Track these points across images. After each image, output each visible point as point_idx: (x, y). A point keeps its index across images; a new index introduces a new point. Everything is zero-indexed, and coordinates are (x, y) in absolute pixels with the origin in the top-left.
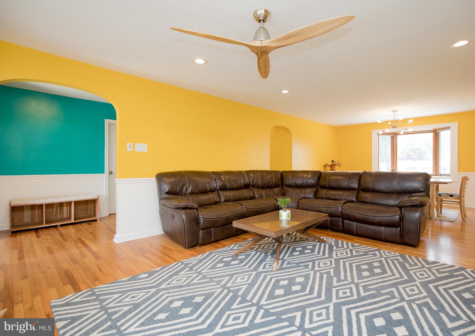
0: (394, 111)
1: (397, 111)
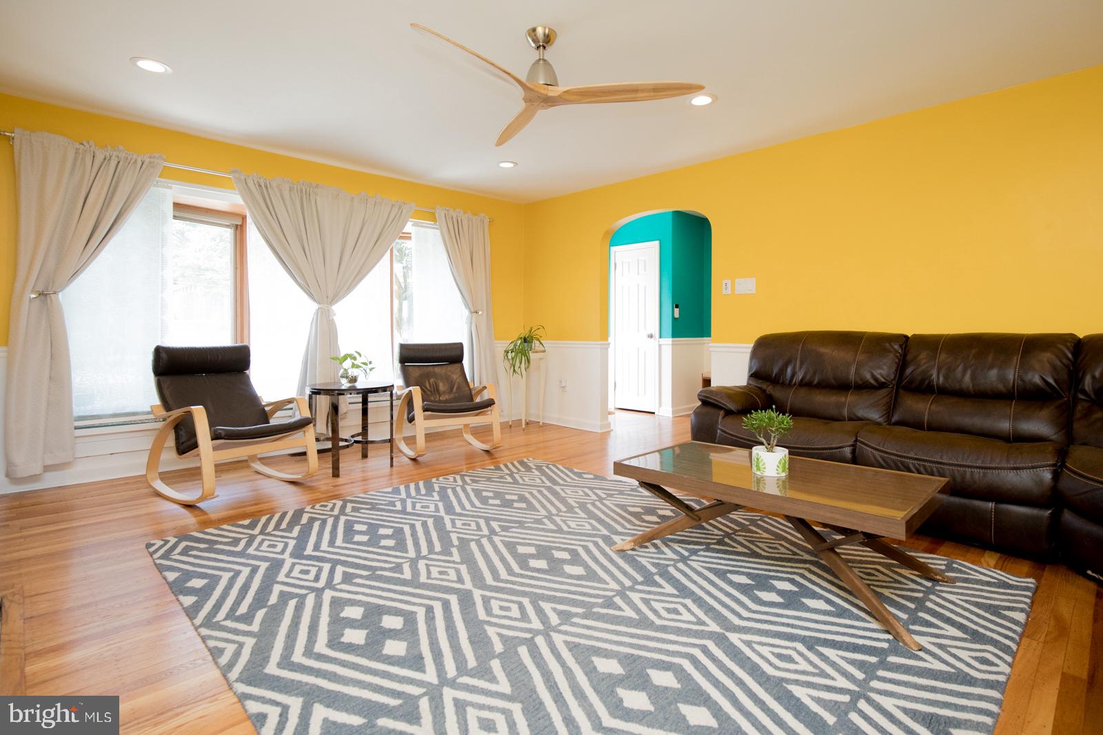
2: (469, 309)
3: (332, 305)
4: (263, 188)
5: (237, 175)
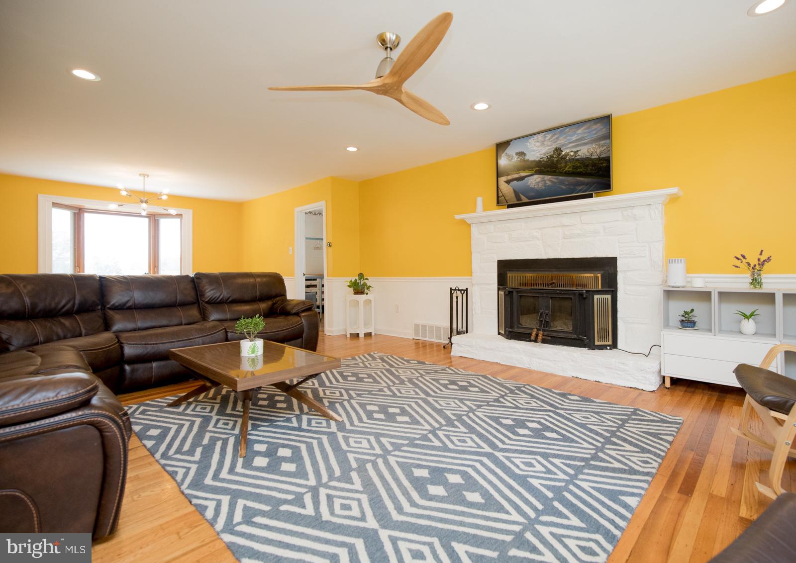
0: (145, 175)
1: (148, 176)
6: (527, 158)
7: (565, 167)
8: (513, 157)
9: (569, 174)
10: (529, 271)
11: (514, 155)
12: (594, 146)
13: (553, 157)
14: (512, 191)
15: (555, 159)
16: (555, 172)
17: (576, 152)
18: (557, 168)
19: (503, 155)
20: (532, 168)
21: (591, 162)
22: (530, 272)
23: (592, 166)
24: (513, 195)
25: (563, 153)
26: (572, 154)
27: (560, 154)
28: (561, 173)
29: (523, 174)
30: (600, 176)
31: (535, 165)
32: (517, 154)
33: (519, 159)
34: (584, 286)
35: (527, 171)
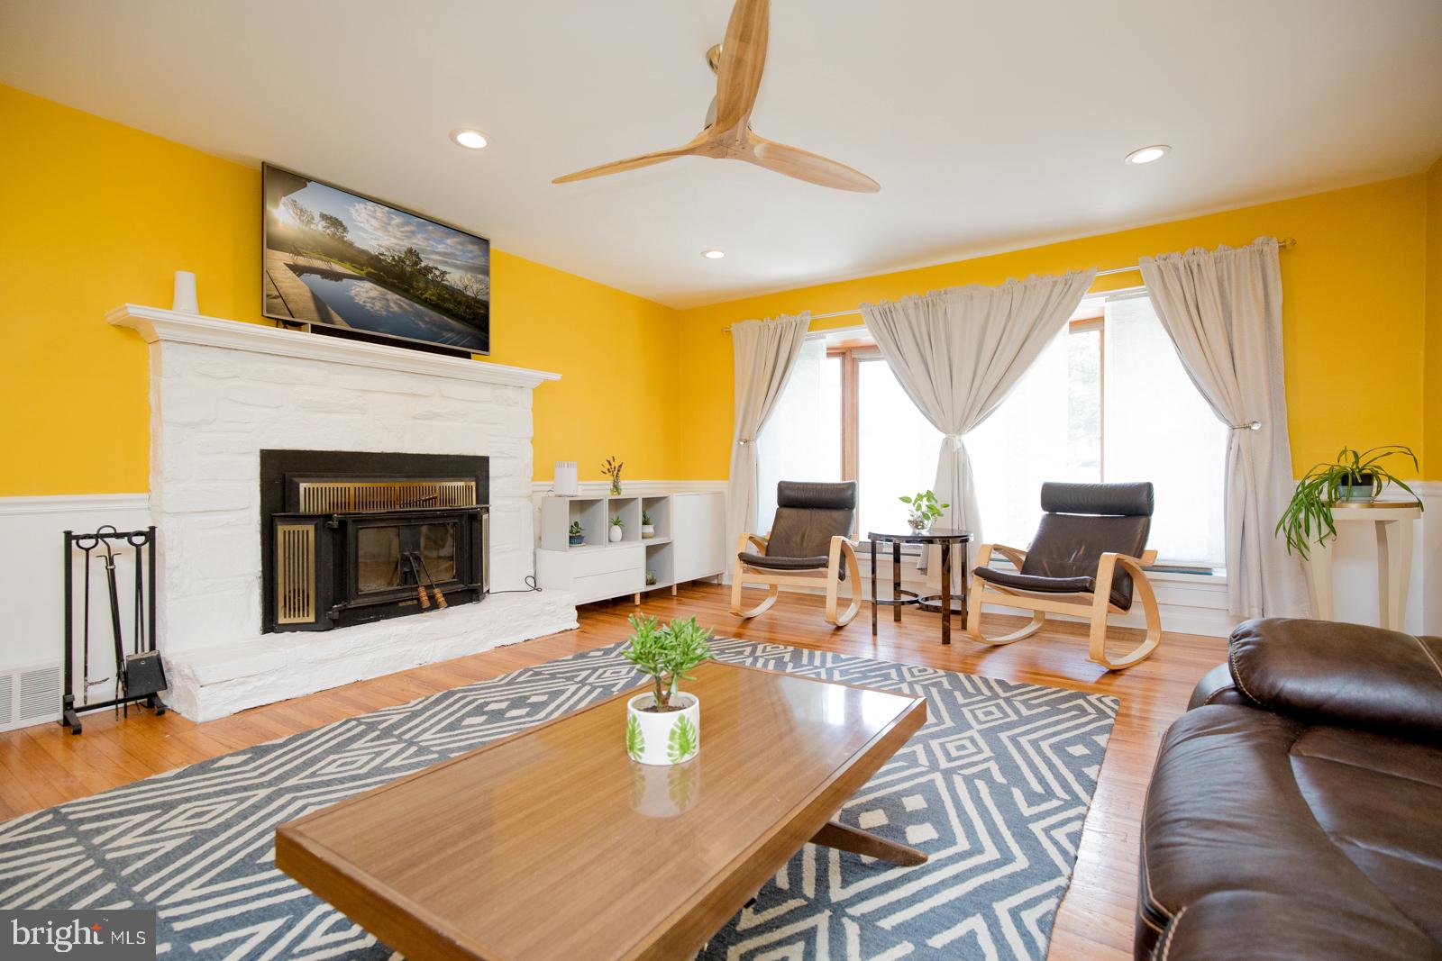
2: (1227, 422)
3: (960, 434)
4: (887, 315)
5: (865, 309)
6: (349, 237)
7: (426, 289)
8: (313, 218)
9: (430, 304)
10: (352, 477)
11: (317, 218)
12: (469, 276)
13: (404, 262)
14: (309, 294)
15: (408, 269)
16: (406, 291)
17: (444, 273)
18: (411, 286)
19: (284, 199)
20: (362, 265)
21: (464, 299)
22: (354, 479)
23: (467, 307)
24: (311, 305)
25: (423, 264)
26: (438, 273)
27: (416, 264)
28: (418, 297)
29: (338, 268)
30: (476, 326)
31: (367, 260)
32: (324, 217)
33: (328, 231)
34: (451, 501)
35: (348, 265)
